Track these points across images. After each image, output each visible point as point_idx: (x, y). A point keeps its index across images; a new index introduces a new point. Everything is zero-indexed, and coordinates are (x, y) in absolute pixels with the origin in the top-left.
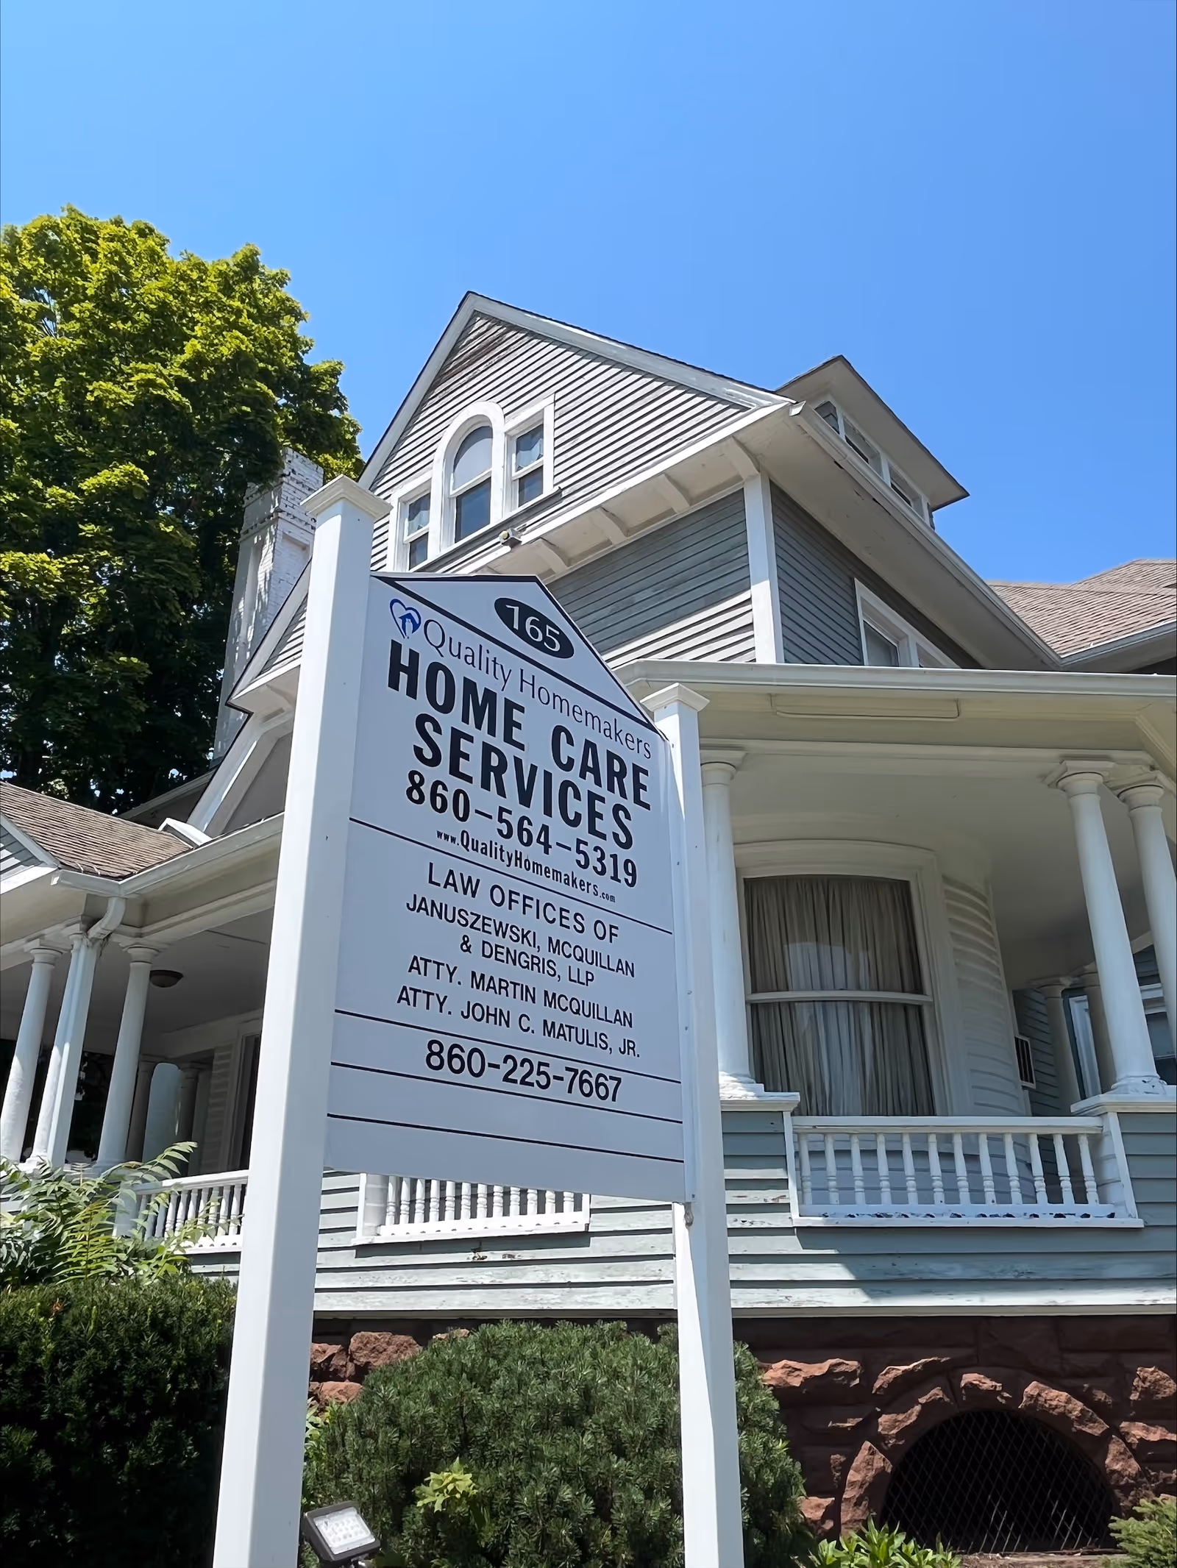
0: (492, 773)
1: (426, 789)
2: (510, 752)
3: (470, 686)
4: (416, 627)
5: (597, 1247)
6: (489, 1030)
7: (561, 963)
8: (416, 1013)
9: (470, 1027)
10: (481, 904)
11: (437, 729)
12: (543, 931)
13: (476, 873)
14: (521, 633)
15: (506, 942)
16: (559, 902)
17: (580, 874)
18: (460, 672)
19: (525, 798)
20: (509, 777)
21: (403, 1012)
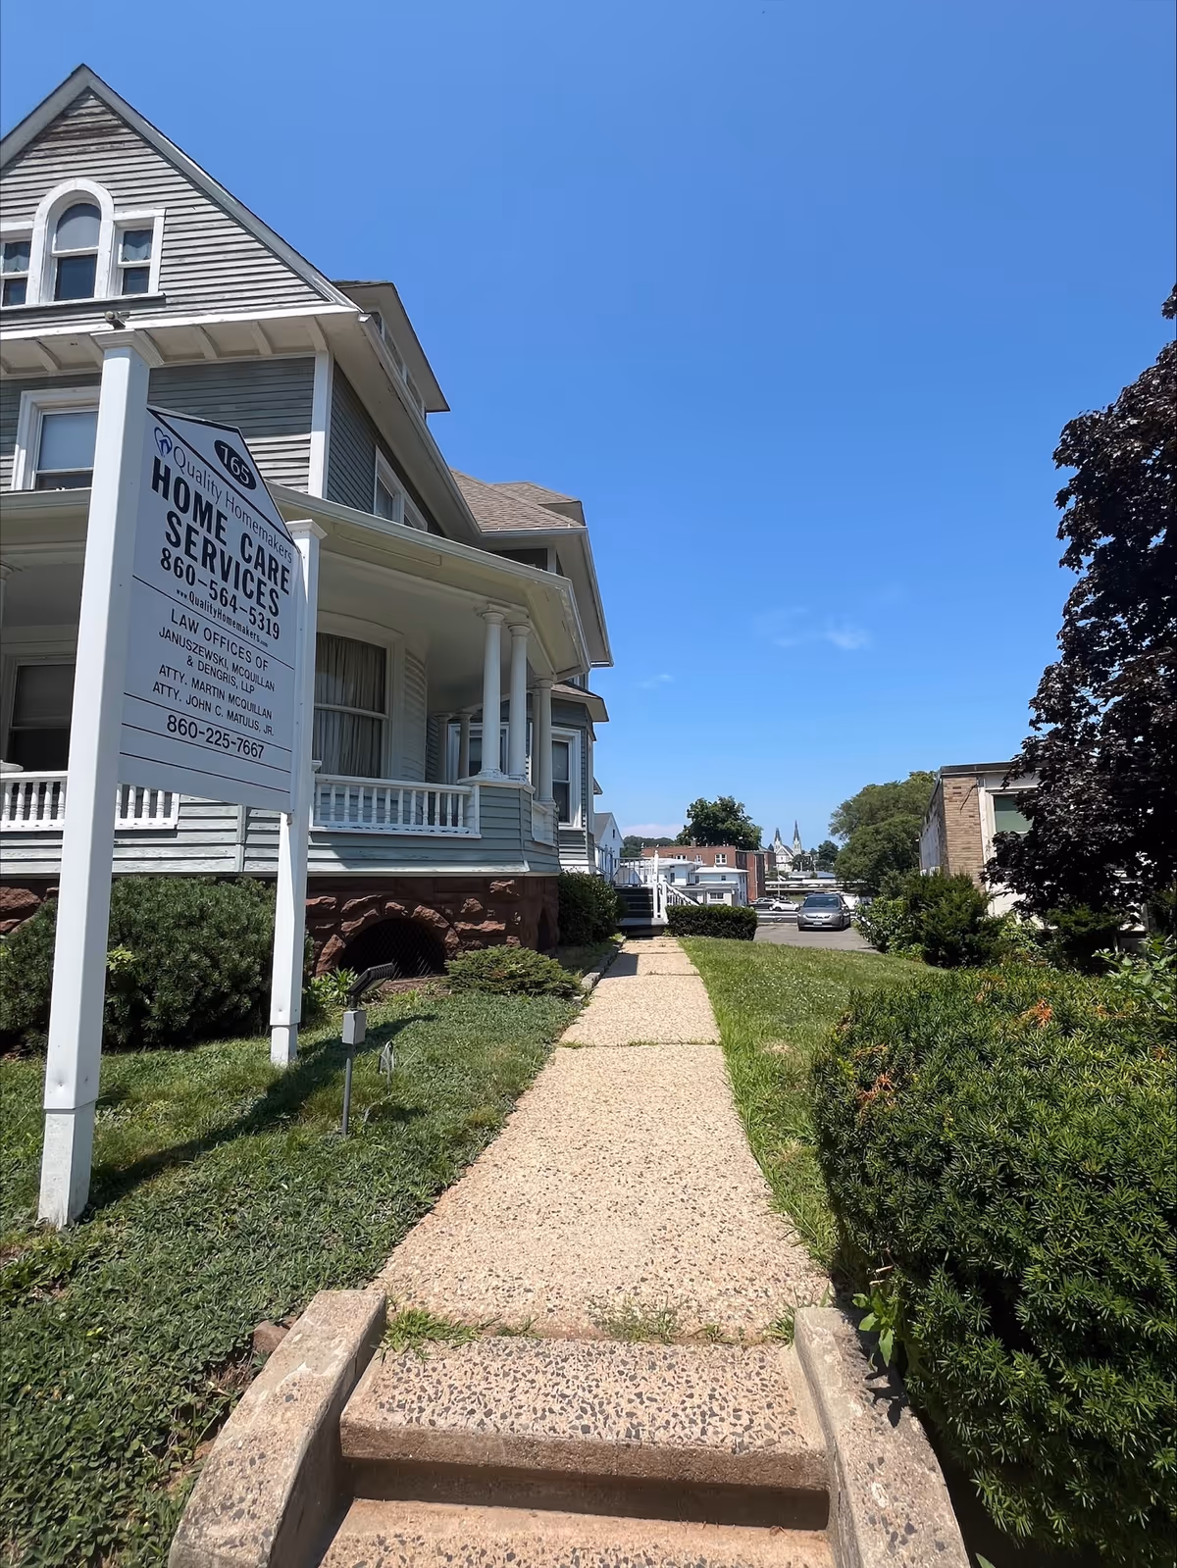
0: (208, 557)
1: (172, 561)
2: (218, 545)
3: (198, 497)
4: (169, 449)
5: (181, 838)
6: (199, 712)
7: (239, 679)
8: (163, 698)
9: (190, 710)
10: (198, 638)
11: (179, 523)
12: (231, 659)
13: (197, 619)
14: (228, 466)
15: (211, 663)
16: (239, 643)
17: (252, 628)
18: (194, 486)
19: (225, 577)
20: (217, 562)
21: (156, 697)
